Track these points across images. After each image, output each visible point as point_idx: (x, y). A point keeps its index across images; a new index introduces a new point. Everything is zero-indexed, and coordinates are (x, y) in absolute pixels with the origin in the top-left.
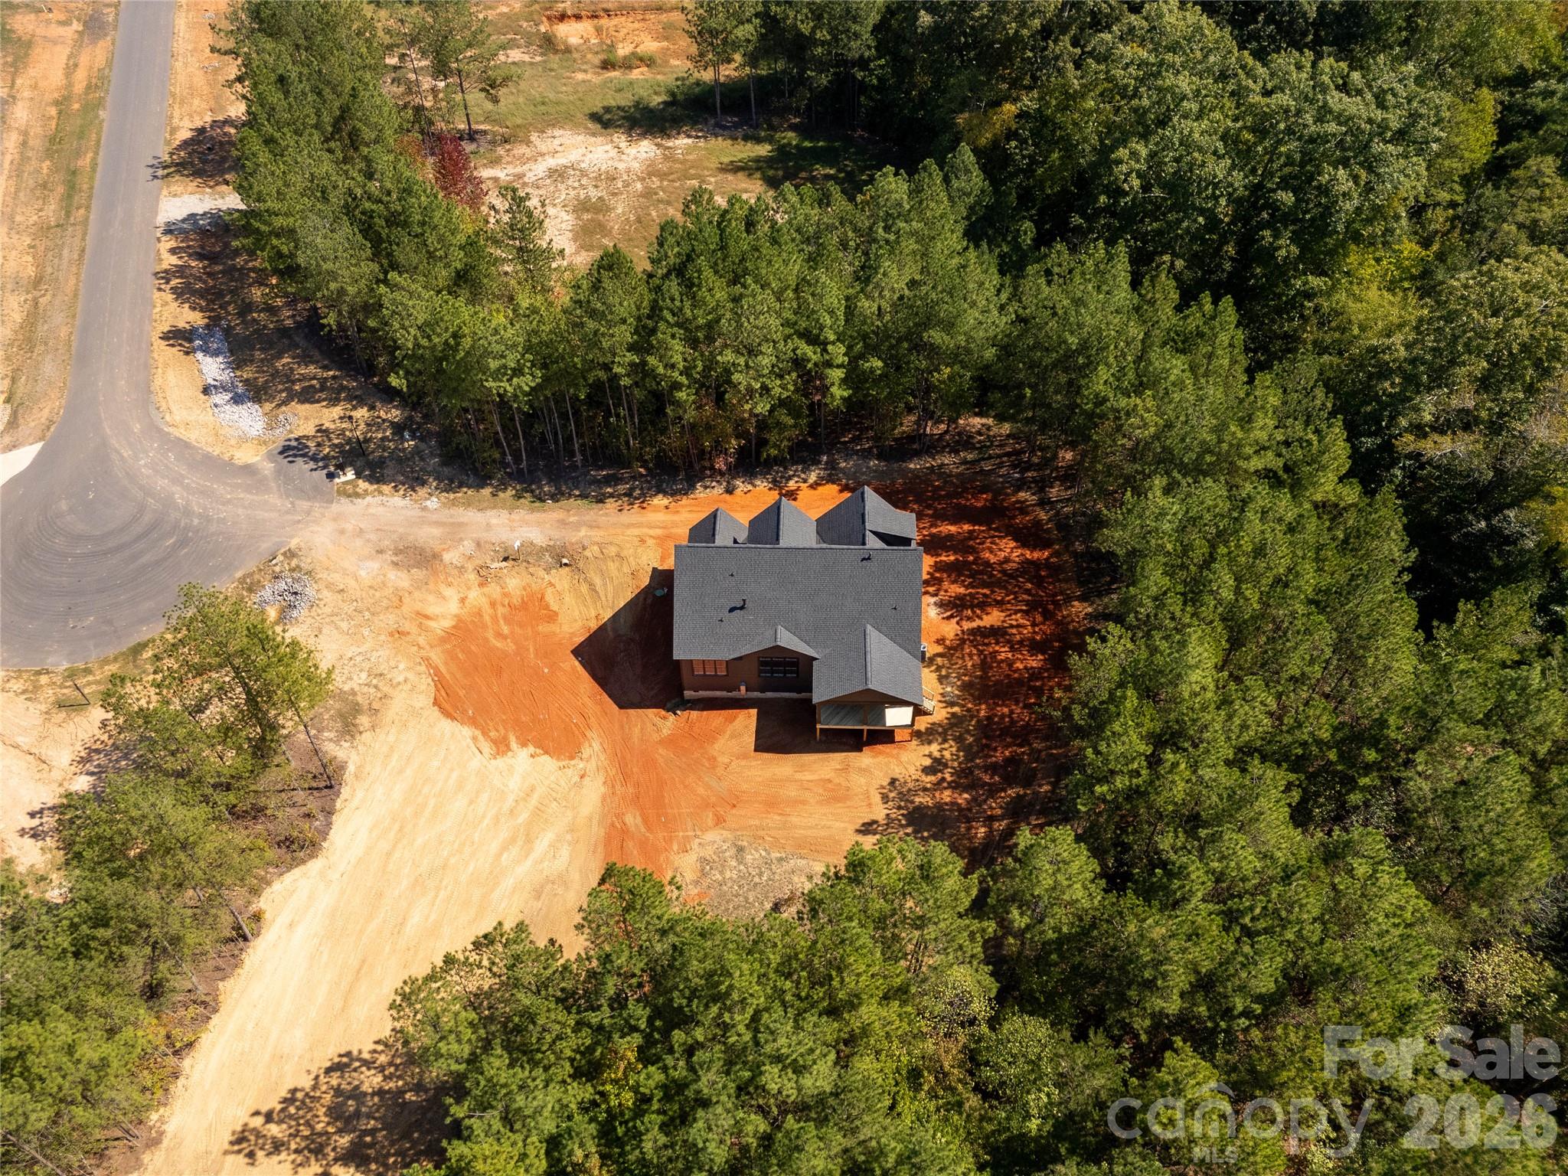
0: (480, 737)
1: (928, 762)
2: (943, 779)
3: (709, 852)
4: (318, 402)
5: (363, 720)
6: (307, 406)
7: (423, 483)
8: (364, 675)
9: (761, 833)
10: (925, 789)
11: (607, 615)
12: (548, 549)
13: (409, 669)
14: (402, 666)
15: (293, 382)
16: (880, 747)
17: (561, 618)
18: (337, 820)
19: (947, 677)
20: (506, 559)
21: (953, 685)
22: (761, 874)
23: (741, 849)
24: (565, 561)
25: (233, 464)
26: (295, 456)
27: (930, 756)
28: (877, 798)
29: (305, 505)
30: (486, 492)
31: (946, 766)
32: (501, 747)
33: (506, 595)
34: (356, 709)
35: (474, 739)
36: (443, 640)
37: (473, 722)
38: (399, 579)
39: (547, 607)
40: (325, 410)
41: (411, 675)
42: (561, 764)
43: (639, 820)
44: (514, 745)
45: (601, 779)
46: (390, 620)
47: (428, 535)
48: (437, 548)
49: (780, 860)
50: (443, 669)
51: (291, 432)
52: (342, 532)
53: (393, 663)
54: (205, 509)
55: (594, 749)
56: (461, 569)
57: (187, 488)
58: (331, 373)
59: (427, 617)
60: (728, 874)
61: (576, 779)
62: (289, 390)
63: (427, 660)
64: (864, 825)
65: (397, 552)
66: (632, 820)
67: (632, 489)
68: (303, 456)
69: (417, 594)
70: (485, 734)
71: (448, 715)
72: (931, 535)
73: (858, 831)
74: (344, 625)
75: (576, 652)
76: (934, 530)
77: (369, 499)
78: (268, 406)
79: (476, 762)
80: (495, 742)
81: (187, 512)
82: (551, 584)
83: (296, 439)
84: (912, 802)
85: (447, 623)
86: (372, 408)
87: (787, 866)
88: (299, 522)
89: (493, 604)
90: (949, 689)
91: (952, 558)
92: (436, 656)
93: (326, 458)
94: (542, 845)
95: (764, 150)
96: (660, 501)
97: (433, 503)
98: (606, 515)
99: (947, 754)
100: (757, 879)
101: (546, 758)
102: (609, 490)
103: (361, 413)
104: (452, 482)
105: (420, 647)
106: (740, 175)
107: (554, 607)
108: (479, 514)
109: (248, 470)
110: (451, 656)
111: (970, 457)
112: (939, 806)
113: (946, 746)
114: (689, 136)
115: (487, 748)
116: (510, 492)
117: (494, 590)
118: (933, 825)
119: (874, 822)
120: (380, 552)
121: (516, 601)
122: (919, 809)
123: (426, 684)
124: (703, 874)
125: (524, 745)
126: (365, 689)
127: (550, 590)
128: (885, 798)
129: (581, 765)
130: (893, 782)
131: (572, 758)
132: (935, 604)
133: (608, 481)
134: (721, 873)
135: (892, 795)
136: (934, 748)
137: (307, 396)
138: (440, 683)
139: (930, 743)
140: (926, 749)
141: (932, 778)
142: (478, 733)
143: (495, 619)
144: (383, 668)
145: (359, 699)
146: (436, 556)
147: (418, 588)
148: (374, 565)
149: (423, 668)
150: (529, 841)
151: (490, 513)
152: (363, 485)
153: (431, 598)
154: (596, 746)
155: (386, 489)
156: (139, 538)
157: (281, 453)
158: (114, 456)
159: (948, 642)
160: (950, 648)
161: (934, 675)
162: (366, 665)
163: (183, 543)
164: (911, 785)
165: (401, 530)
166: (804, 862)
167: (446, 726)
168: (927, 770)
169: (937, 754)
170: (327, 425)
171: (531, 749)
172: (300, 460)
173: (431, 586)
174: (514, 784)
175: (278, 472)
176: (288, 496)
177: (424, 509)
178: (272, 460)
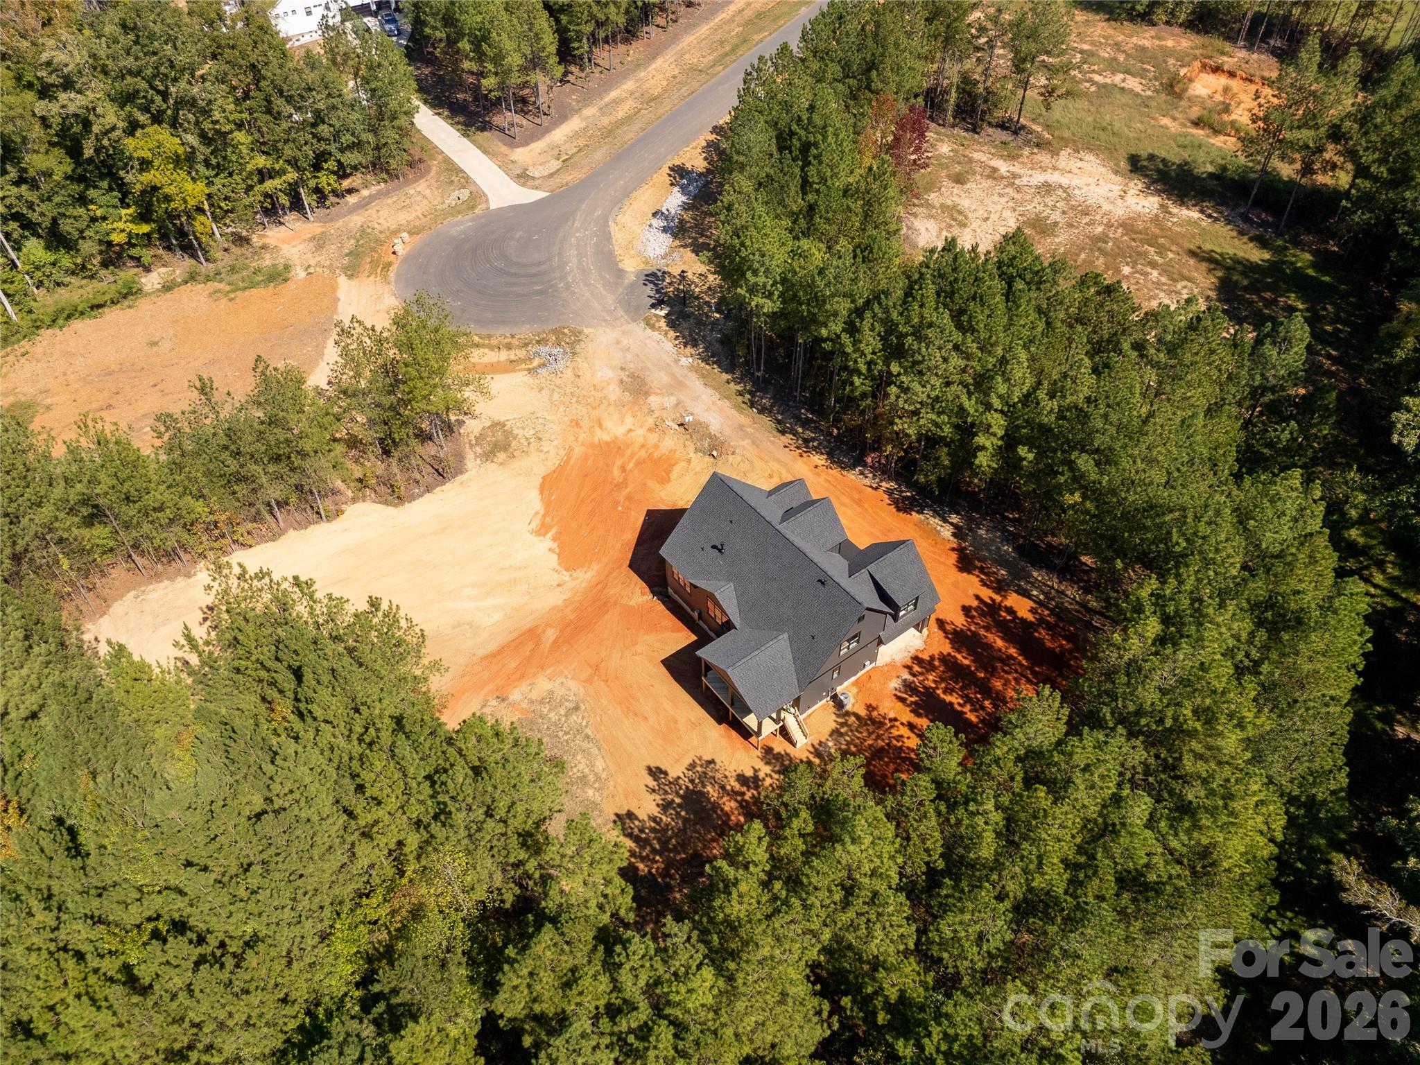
0: (540, 516)
1: (749, 773)
2: (743, 794)
3: (559, 692)
5: (502, 456)
6: (693, 255)
7: (695, 345)
8: (532, 432)
9: (599, 711)
10: (723, 788)
12: (712, 437)
13: (557, 447)
14: (555, 443)
15: (702, 235)
16: (734, 733)
17: (668, 487)
18: (428, 496)
19: (841, 735)
20: (680, 425)
21: (837, 742)
22: (566, 733)
23: (577, 708)
24: (715, 453)
25: (617, 265)
26: (652, 282)
27: (756, 771)
28: (688, 761)
29: (620, 312)
30: (726, 376)
31: (757, 787)
32: (542, 530)
33: (656, 447)
34: (505, 447)
35: (537, 513)
36: (592, 446)
37: (547, 504)
38: (614, 392)
39: (668, 472)
40: (698, 264)
41: (553, 452)
42: (558, 567)
43: (552, 638)
44: (550, 535)
45: (567, 595)
46: (582, 411)
47: (658, 378)
48: (654, 389)
49: (587, 737)
50: (572, 462)
51: (667, 266)
52: (618, 342)
53: (553, 437)
54: (574, 281)
55: (585, 577)
56: (651, 412)
57: (580, 263)
59: (601, 426)
60: (552, 715)
61: (555, 583)
62: (695, 239)
63: (571, 449)
64: (657, 768)
65: (632, 376)
66: (551, 635)
67: (813, 439)
68: (656, 285)
69: (612, 408)
70: (544, 516)
71: (542, 489)
72: (975, 634)
73: (649, 769)
74: (556, 396)
75: (650, 513)
76: (982, 632)
77: (655, 333)
78: (677, 243)
79: (521, 526)
80: (543, 524)
81: (564, 277)
82: (689, 461)
83: (664, 272)
84: (704, 786)
85: (606, 438)
86: (722, 280)
87: (585, 745)
88: (606, 321)
89: (642, 446)
90: (830, 744)
91: (966, 662)
92: (578, 451)
93: (664, 293)
94: (490, 602)
95: (1257, 255)
96: (819, 459)
97: (686, 361)
98: (773, 443)
99: (768, 781)
100: (561, 734)
101: (556, 557)
102: (800, 430)
103: (714, 279)
104: (713, 356)
105: (576, 440)
106: (1204, 265)
107: (673, 476)
108: (702, 387)
109: (621, 273)
110: (585, 457)
111: (1093, 604)
112: (716, 806)
113: (776, 776)
114: (1202, 212)
115: (536, 523)
116: (740, 387)
117: (653, 438)
118: (696, 813)
119: (666, 773)
120: (622, 369)
121: (656, 455)
122: (702, 795)
123: (553, 463)
124: (542, 702)
125: (554, 539)
126: (523, 440)
127: (683, 464)
128: (692, 766)
129: (567, 578)
130: (712, 762)
131: (567, 570)
132: (905, 681)
133: (805, 423)
134: (550, 710)
135: (699, 769)
136: (765, 769)
137: (700, 249)
138: (560, 470)
139: (767, 763)
140: (760, 765)
141: (737, 786)
142: (542, 512)
143: (633, 454)
144: (545, 436)
145: (514, 443)
146: (647, 394)
147: (616, 405)
148: (610, 374)
149: (563, 453)
150: (489, 593)
151: (709, 391)
152: (663, 323)
153: (616, 416)
154: (589, 574)
155: (672, 334)
156: (526, 276)
157: (647, 275)
158: (570, 223)
159: (875, 714)
160: (870, 718)
161: (834, 725)
162: (539, 427)
163: (541, 293)
164: (718, 776)
165: (648, 365)
166: (597, 752)
167: (534, 494)
168: (742, 779)
169: (761, 775)
170: (689, 275)
171: (555, 546)
172: (651, 286)
173: (624, 409)
174: (522, 556)
175: (633, 284)
176: (619, 302)
177: (676, 361)
178: (637, 277)
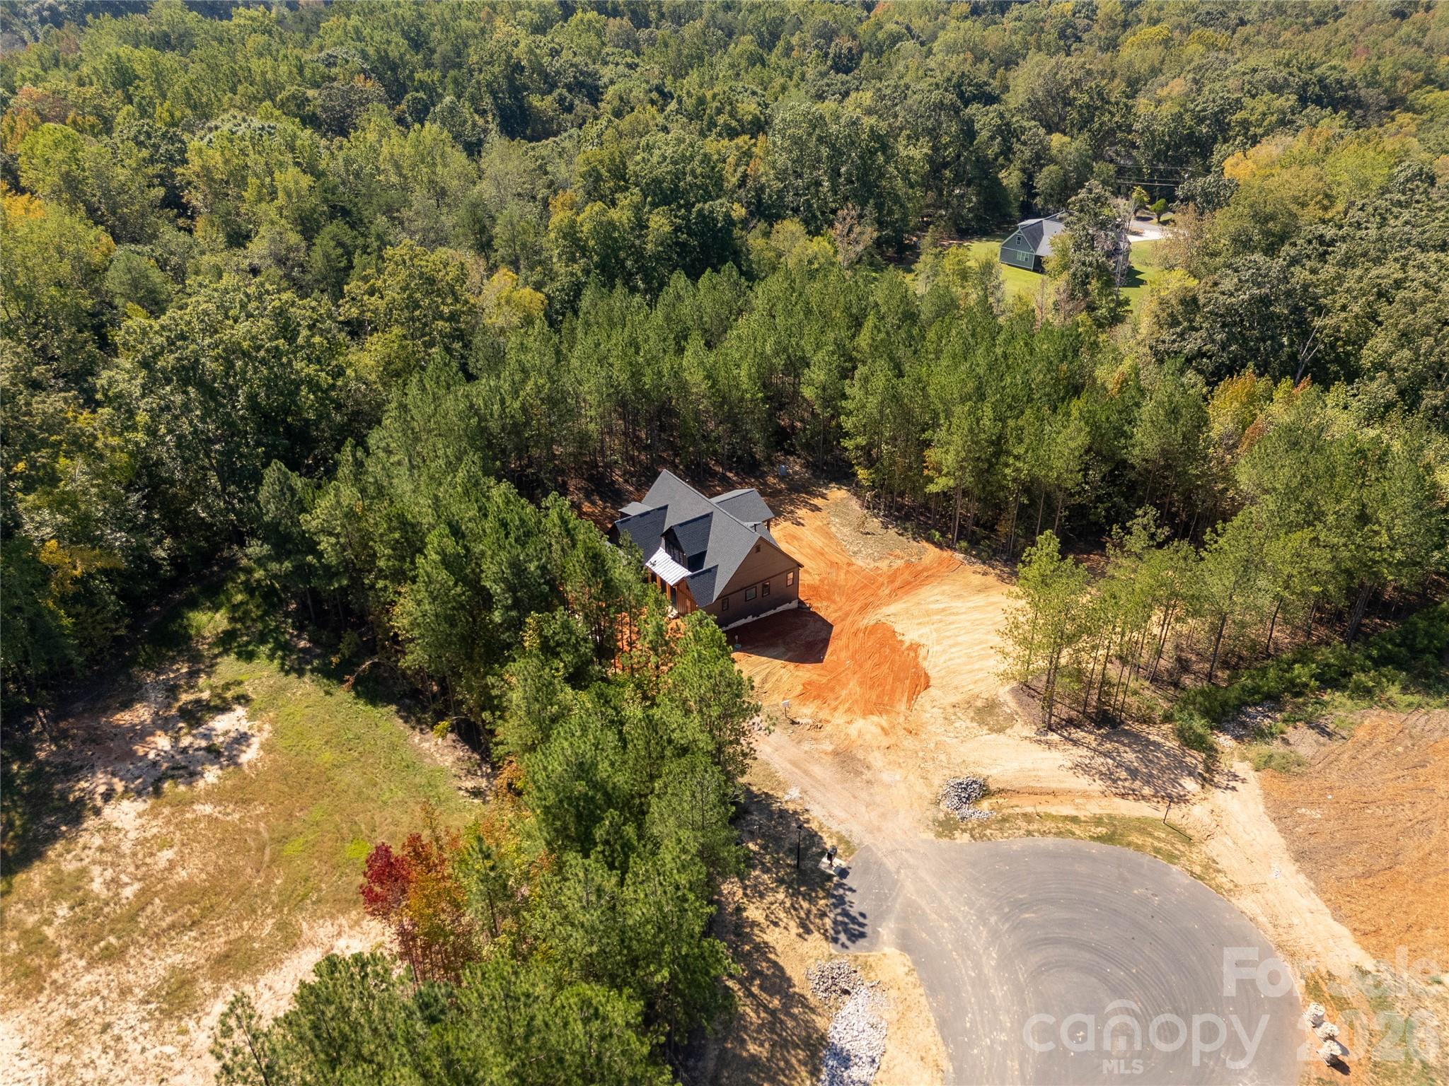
0: (920, 657)
4: (775, 964)
6: (789, 972)
7: (782, 812)
11: (778, 662)
13: (925, 712)
14: (929, 714)
15: (773, 1013)
17: (805, 677)
20: (795, 723)
25: (915, 962)
26: (853, 920)
29: (890, 864)
32: (914, 647)
33: (820, 709)
34: (979, 711)
35: (925, 659)
37: (917, 666)
38: (877, 758)
39: (804, 687)
40: (779, 949)
41: (928, 708)
42: (892, 623)
44: (907, 644)
46: (909, 742)
47: (825, 770)
48: (829, 759)
50: (905, 701)
51: (831, 957)
52: (883, 816)
53: (933, 720)
54: (976, 927)
55: (869, 620)
56: (829, 738)
57: (978, 966)
58: (730, 983)
59: (883, 729)
61: (892, 616)
62: (786, 1009)
63: (909, 710)
65: (858, 773)
66: (885, 591)
68: (845, 914)
69: (875, 745)
70: (917, 657)
71: (927, 677)
74: (943, 757)
75: (820, 658)
77: (835, 828)
78: (820, 1022)
79: (935, 649)
80: (916, 651)
81: (995, 935)
82: (786, 695)
83: (835, 940)
85: (875, 719)
86: (739, 910)
87: (845, 538)
88: (908, 850)
89: (835, 709)
92: (902, 707)
93: (829, 895)
94: (941, 606)
97: (792, 794)
100: (863, 543)
101: (897, 630)
103: (754, 913)
105: (907, 717)
107: (800, 684)
108: (772, 760)
109: (906, 943)
110: (893, 701)
115: (922, 652)
117: (823, 715)
120: (871, 782)
121: (819, 702)
123: (924, 700)
124: (881, 558)
125: (902, 642)
126: (963, 717)
127: (791, 693)
129: (883, 619)
131: (884, 623)
137: (778, 982)
138: (915, 693)
142: (920, 660)
143: (843, 703)
144: (941, 721)
145: (972, 714)
146: (836, 754)
147: (870, 747)
148: (885, 777)
149: (917, 707)
150: (943, 610)
151: (763, 757)
153: (868, 737)
154: (865, 621)
155: (814, 826)
156: (1057, 942)
157: (862, 935)
163: (1020, 906)
167: (932, 673)
170: (794, 929)
171: (900, 637)
172: (854, 912)
173: (860, 742)
174: (925, 630)
175: (881, 917)
176: (895, 882)
177: (804, 792)
178: (876, 932)
